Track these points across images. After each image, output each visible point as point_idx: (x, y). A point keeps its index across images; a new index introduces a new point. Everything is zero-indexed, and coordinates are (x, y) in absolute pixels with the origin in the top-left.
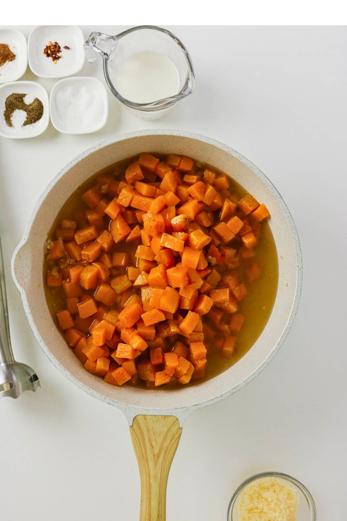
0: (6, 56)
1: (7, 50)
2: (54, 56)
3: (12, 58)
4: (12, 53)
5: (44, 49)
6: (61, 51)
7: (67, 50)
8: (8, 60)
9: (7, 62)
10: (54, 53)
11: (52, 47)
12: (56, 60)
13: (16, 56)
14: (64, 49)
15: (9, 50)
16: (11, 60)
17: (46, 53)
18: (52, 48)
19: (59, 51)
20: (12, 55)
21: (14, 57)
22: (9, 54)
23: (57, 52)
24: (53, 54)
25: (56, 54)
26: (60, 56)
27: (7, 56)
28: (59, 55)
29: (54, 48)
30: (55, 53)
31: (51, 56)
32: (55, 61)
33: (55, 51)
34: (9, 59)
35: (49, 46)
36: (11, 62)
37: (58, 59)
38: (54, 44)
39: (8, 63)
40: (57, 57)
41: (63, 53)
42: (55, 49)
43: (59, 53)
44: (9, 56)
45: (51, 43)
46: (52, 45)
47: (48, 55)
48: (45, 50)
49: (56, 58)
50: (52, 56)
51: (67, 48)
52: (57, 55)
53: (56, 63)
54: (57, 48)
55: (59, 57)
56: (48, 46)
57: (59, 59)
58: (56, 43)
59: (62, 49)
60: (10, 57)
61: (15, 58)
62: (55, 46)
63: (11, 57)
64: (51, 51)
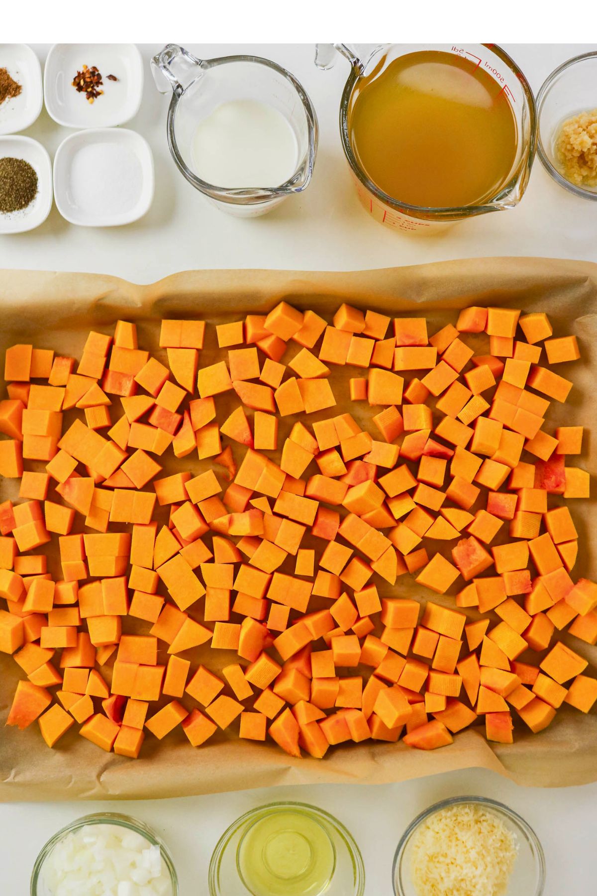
0: (6, 87)
1: (6, 78)
2: (90, 90)
3: (15, 91)
4: (15, 83)
5: (74, 77)
6: (101, 83)
7: (112, 82)
8: (9, 96)
9: (7, 99)
10: (90, 85)
11: (87, 75)
12: (93, 98)
13: (23, 88)
14: (107, 79)
15: (8, 78)
16: (14, 95)
17: (76, 84)
18: (88, 77)
19: (99, 83)
20: (14, 86)
21: (18, 90)
22: (9, 85)
23: (95, 85)
24: (88, 86)
25: (92, 87)
26: (100, 92)
27: (7, 89)
28: (98, 89)
29: (90, 77)
30: (92, 85)
31: (84, 89)
32: (91, 99)
33: (91, 82)
34: (11, 94)
35: (83, 73)
36: (14, 99)
37: (96, 97)
38: (91, 70)
39: (9, 101)
40: (95, 92)
41: (106, 86)
42: (92, 78)
43: (98, 87)
44: (9, 88)
45: (87, 67)
46: (88, 71)
47: (80, 89)
48: (75, 79)
49: (93, 95)
50: (86, 91)
51: (112, 78)
52: (95, 90)
53: (92, 103)
54: (96, 77)
55: (99, 94)
56: (81, 73)
57: (98, 97)
58: (94, 68)
59: (104, 80)
60: (11, 90)
61: (21, 91)
62: (93, 73)
63: (13, 89)
64: (85, 82)
